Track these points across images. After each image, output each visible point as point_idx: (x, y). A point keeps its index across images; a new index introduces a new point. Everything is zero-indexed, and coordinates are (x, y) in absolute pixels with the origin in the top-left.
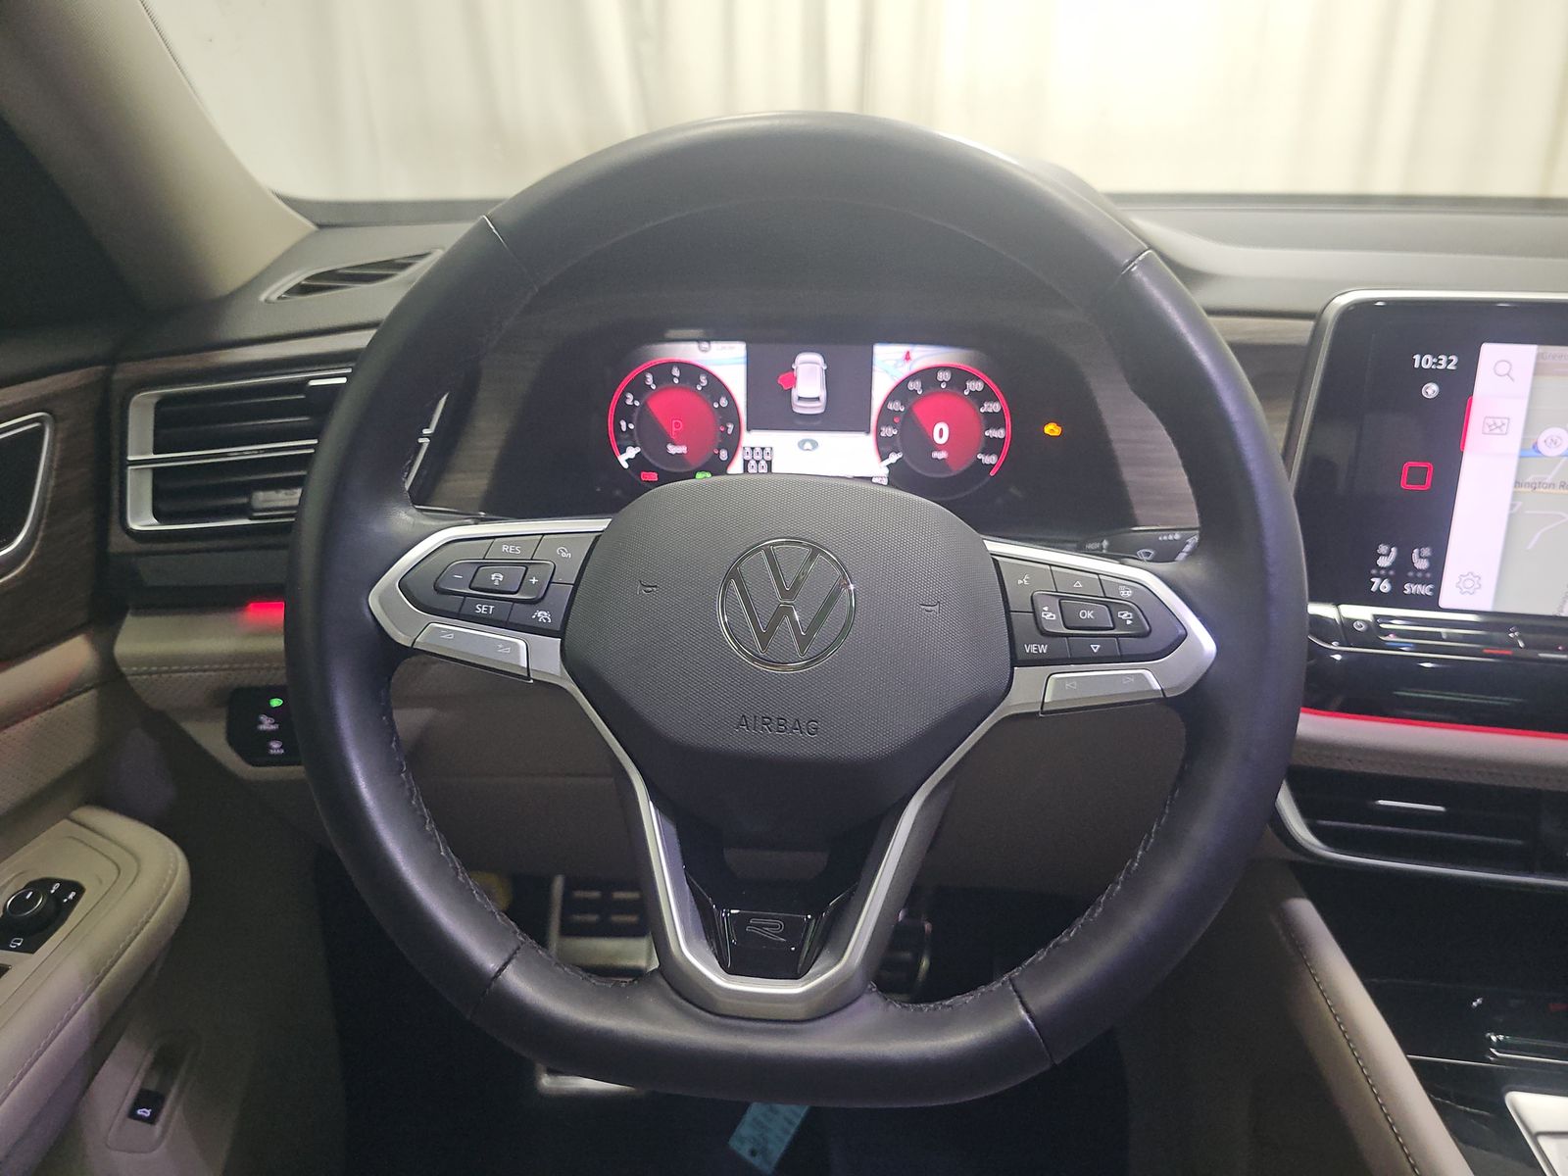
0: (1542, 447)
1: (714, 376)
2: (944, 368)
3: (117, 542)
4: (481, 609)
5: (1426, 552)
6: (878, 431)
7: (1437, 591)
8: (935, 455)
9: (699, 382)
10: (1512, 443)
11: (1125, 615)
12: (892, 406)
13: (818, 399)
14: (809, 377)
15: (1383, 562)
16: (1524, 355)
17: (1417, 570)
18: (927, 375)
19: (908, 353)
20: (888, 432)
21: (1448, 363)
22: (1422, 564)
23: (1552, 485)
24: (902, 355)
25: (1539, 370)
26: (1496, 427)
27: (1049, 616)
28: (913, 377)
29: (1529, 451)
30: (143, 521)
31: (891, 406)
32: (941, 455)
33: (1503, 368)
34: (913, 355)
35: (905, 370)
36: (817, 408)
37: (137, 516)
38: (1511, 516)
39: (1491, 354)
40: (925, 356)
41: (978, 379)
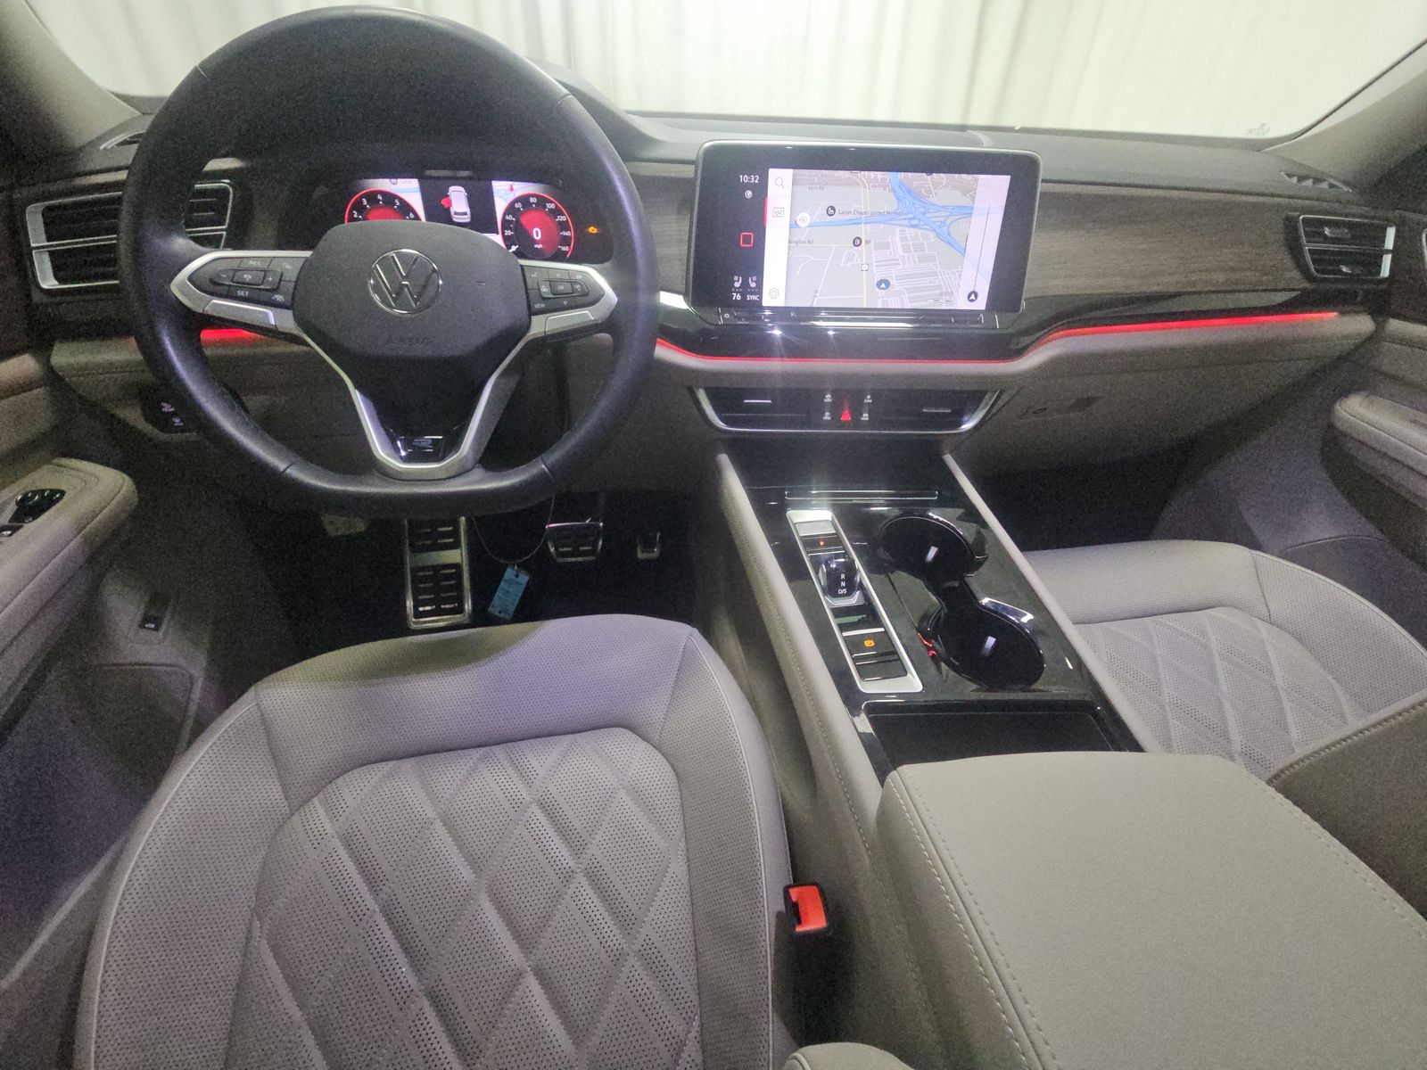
0: (798, 223)
1: (405, 202)
2: (533, 195)
3: (36, 297)
4: (241, 293)
5: (755, 278)
6: (503, 233)
7: (761, 298)
8: (536, 246)
9: (395, 204)
10: (785, 221)
11: (578, 287)
12: (509, 218)
13: (465, 214)
14: (458, 201)
15: (737, 285)
16: (787, 174)
17: (751, 288)
18: (524, 199)
19: (511, 186)
20: (509, 233)
21: (755, 179)
22: (753, 285)
23: (805, 242)
24: (508, 188)
25: (794, 183)
26: (778, 214)
27: (545, 289)
28: (517, 200)
29: (794, 225)
30: (48, 282)
31: (507, 218)
32: (539, 246)
33: (779, 182)
34: (515, 187)
35: (512, 197)
36: (467, 219)
37: (44, 279)
38: (789, 258)
39: (774, 174)
40: (522, 188)
41: (552, 202)
